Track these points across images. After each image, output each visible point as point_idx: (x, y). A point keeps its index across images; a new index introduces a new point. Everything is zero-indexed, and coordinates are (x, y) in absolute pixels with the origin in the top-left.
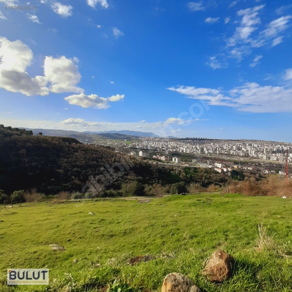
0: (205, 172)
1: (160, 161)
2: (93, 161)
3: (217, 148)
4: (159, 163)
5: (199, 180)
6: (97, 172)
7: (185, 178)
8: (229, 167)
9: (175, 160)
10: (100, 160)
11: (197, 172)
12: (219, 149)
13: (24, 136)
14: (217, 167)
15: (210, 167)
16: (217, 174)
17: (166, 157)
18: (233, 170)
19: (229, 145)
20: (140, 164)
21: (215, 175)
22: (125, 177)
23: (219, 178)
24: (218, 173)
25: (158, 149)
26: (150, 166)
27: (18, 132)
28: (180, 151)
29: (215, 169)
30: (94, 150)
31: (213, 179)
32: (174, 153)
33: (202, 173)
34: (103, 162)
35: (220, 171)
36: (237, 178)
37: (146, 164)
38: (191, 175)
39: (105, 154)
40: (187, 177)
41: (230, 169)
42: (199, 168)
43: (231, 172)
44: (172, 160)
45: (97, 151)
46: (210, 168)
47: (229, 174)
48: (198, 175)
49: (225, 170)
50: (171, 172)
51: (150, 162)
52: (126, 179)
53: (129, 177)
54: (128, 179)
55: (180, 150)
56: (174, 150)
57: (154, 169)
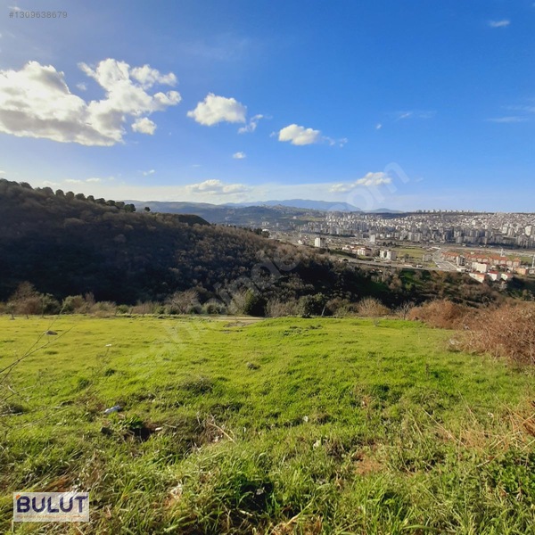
0: (446, 281)
1: (354, 256)
2: (227, 254)
3: (484, 231)
4: (350, 260)
5: (430, 295)
6: (233, 273)
7: (401, 290)
8: (505, 270)
9: (385, 255)
10: (239, 253)
11: (429, 279)
12: (489, 233)
13: (122, 213)
14: (475, 271)
15: (459, 270)
16: (474, 286)
17: (367, 249)
18: (514, 279)
19: (515, 225)
20: (312, 262)
21: (468, 286)
22: (283, 283)
23: (477, 292)
24: (477, 283)
25: (356, 235)
26: (331, 265)
27: (113, 207)
28: (401, 238)
29: (471, 275)
30: (229, 236)
31: (464, 295)
32: (387, 242)
33: (440, 282)
34: (244, 256)
35: (481, 279)
36: (521, 295)
37: (322, 262)
38: (414, 286)
39: (249, 242)
40: (404, 289)
41: (505, 276)
42: (434, 272)
43: (507, 282)
44: (378, 255)
45: (236, 238)
46: (459, 273)
47: (503, 286)
48: (430, 286)
49: (494, 277)
50: (373, 277)
51: (332, 258)
52: (283, 288)
53: (289, 284)
54: (287, 287)
55: (400, 235)
56: (388, 236)
57: (338, 272)
